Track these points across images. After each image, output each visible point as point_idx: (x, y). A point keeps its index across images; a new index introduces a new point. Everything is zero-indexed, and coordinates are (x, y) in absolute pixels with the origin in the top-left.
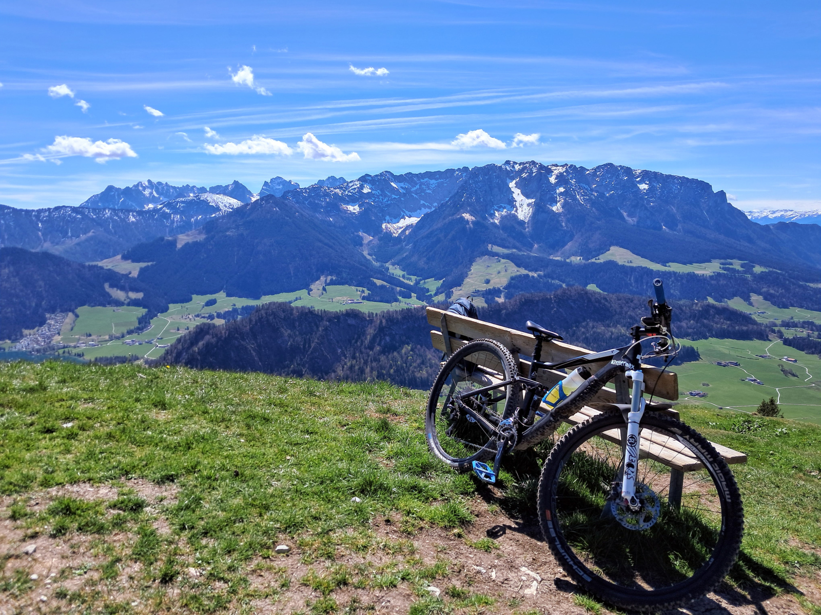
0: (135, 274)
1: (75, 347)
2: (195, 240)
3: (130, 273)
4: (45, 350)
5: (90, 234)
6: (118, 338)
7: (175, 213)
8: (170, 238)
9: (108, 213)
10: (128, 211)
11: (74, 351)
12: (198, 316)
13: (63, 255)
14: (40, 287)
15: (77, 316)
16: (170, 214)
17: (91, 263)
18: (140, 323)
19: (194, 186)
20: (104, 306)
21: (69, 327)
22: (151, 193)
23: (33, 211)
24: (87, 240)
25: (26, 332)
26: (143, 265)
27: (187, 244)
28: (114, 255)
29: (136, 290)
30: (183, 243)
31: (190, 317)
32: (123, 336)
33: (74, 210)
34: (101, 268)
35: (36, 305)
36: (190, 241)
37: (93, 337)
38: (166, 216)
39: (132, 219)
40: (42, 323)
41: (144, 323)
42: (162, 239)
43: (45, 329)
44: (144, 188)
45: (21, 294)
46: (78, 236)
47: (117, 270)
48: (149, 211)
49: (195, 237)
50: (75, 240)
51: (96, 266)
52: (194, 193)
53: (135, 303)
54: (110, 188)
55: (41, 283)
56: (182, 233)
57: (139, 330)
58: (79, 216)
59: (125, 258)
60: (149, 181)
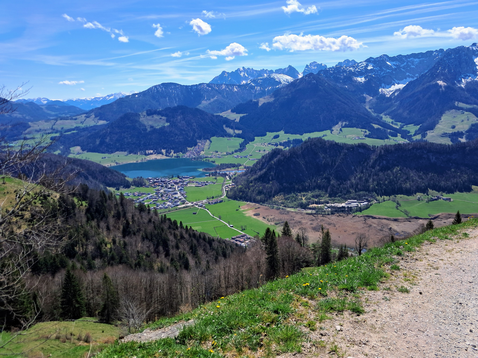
0: (238, 120)
1: (211, 157)
2: (268, 101)
3: (235, 120)
4: (198, 158)
5: (215, 98)
6: (230, 154)
7: (257, 86)
8: (255, 100)
9: (224, 87)
10: (234, 85)
11: (211, 160)
12: (269, 144)
13: (203, 110)
14: (195, 126)
15: (211, 142)
16: (255, 86)
17: (217, 114)
18: (240, 147)
19: (267, 70)
20: (223, 137)
21: (208, 147)
22: (244, 75)
23: (189, 86)
24: (214, 102)
25: (189, 149)
26: (242, 115)
27: (264, 103)
28: (227, 110)
29: (238, 129)
30: (262, 103)
31: (266, 144)
32: (233, 153)
33: (208, 85)
34: (222, 117)
35: (193, 135)
36: (266, 102)
37: (219, 153)
38: (252, 88)
39: (236, 90)
40: (196, 145)
41: (242, 147)
42: (251, 101)
43: (197, 147)
44: (241, 72)
45: (186, 129)
46: (210, 100)
47: (229, 118)
48: (244, 85)
49: (268, 100)
50: (209, 102)
51: (219, 115)
52: (267, 74)
53: (238, 136)
54: (224, 72)
55: (195, 124)
56: (261, 97)
57: (240, 150)
58: (210, 89)
59: (233, 111)
60: (243, 68)
